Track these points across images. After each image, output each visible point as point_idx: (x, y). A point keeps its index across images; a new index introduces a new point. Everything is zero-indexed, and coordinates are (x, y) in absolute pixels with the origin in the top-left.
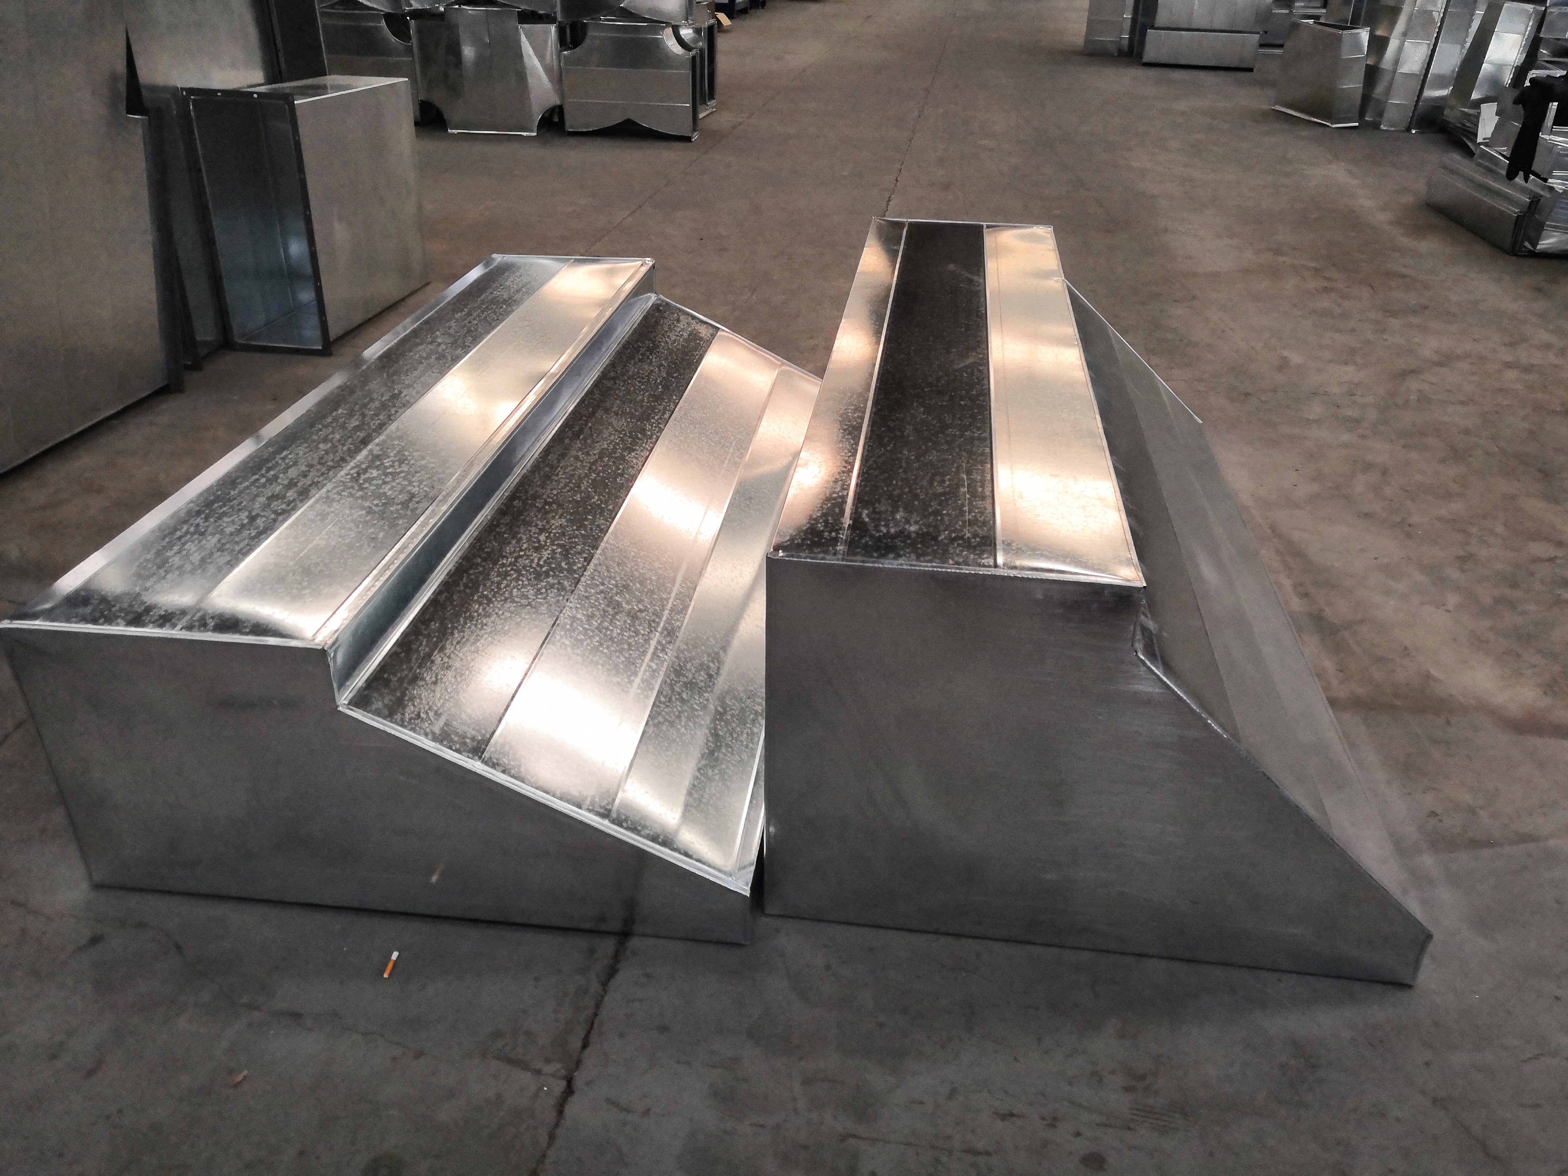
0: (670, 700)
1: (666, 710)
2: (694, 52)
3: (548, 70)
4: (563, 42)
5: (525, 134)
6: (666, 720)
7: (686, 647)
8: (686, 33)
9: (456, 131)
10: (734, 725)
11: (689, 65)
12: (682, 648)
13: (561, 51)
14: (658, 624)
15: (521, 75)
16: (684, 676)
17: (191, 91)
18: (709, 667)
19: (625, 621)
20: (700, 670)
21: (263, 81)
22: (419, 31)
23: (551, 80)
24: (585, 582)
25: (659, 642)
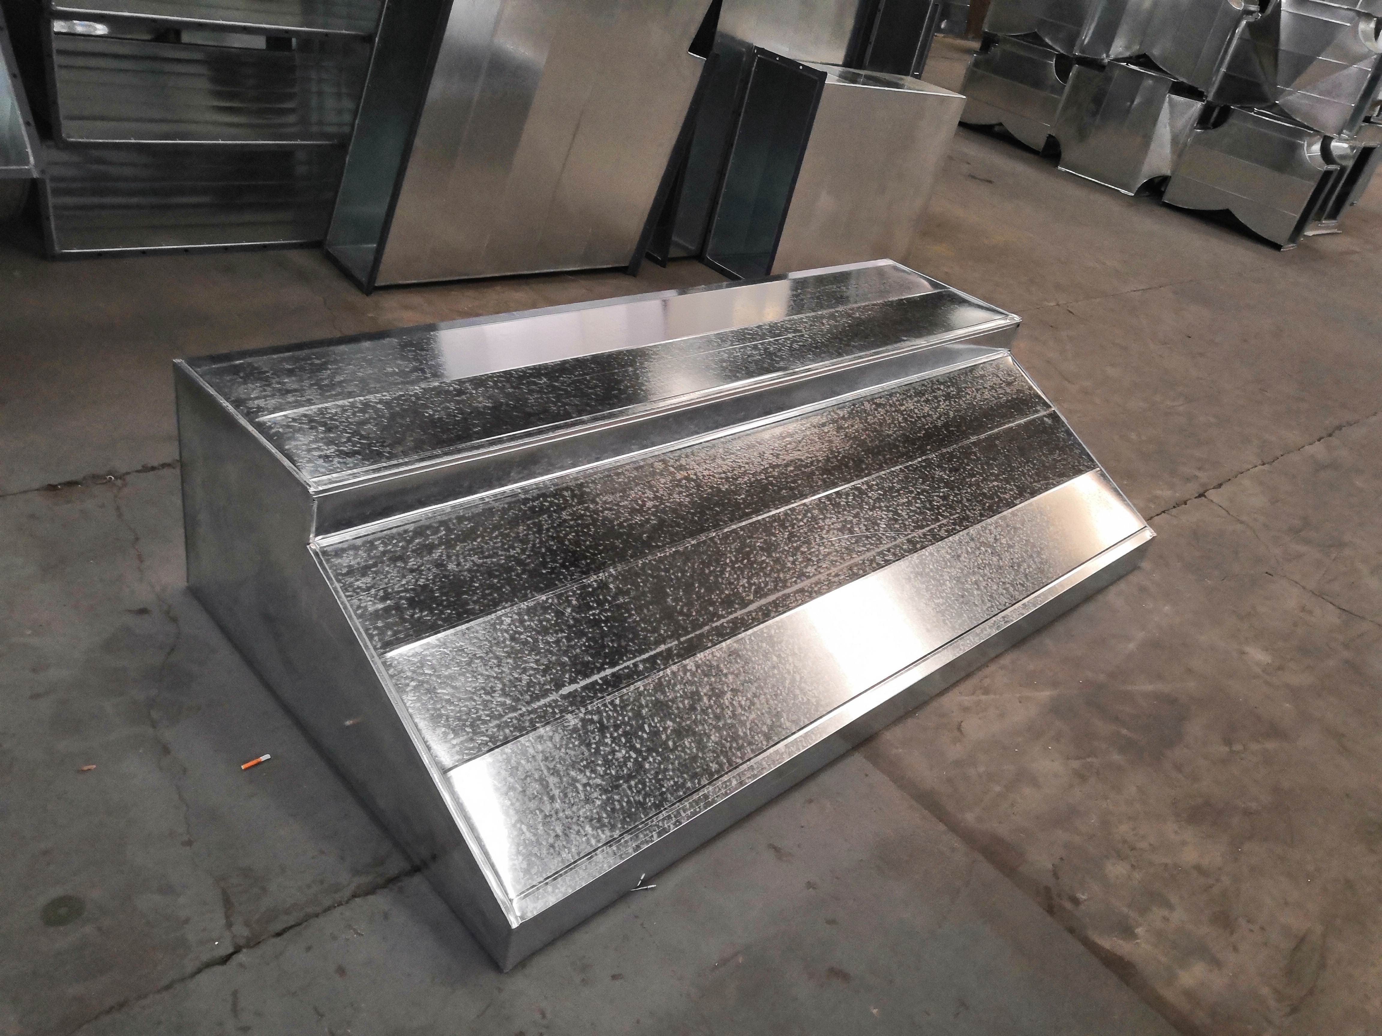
0: (623, 707)
1: (610, 713)
2: (1331, 167)
3: (1175, 140)
4: (1204, 120)
5: (1123, 191)
6: (600, 722)
7: (694, 669)
8: (1339, 146)
9: (1064, 169)
10: (670, 767)
11: (1318, 177)
12: (689, 668)
13: (1195, 128)
14: (688, 633)
15: (1147, 139)
16: (664, 693)
17: (762, 51)
18: (700, 699)
19: (655, 614)
20: (688, 698)
21: (841, 63)
22: (1078, 76)
23: (1173, 152)
24: (650, 561)
25: (669, 650)
